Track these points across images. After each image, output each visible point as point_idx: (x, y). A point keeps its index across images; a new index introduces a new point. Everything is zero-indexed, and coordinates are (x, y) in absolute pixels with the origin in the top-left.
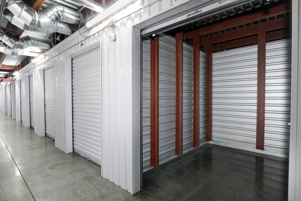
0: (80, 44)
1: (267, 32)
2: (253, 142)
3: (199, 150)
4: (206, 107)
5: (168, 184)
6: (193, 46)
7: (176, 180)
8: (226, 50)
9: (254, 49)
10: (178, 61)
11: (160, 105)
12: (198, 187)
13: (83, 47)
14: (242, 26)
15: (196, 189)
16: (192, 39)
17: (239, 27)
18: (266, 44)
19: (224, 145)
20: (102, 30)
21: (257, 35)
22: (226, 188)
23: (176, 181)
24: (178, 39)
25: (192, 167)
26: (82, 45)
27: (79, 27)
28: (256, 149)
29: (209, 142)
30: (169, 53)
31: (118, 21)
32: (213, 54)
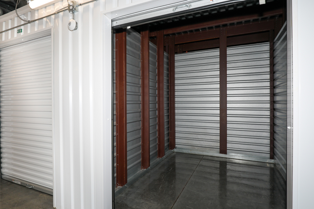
0: (16, 30)
1: (228, 37)
2: (216, 146)
3: (165, 160)
4: (168, 112)
5: (143, 204)
6: (156, 45)
7: (151, 198)
8: (189, 51)
9: (216, 53)
10: (143, 61)
11: (128, 111)
12: (177, 202)
13: (22, 34)
14: (205, 28)
15: (175, 204)
16: (156, 37)
17: (202, 29)
18: (227, 48)
19: (188, 152)
20: (54, 14)
21: (219, 38)
22: (205, 199)
23: (152, 200)
24: (143, 36)
25: (163, 180)
26: (20, 31)
27: (15, 7)
28: (220, 153)
29: (173, 150)
30: (135, 51)
31: (80, 5)
32: (175, 55)
